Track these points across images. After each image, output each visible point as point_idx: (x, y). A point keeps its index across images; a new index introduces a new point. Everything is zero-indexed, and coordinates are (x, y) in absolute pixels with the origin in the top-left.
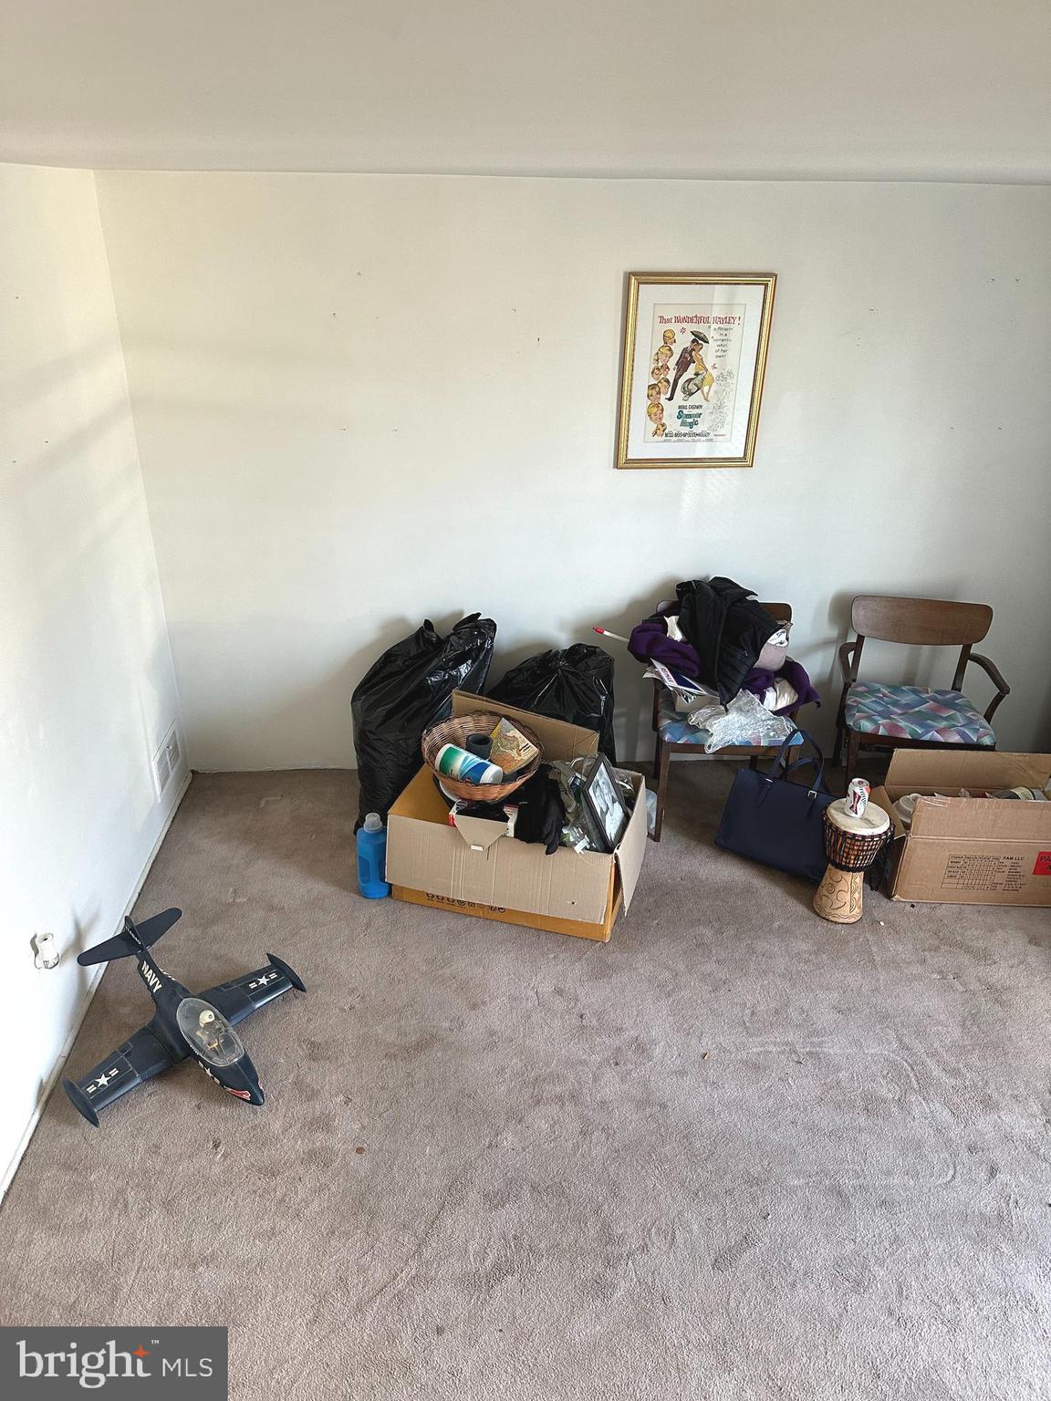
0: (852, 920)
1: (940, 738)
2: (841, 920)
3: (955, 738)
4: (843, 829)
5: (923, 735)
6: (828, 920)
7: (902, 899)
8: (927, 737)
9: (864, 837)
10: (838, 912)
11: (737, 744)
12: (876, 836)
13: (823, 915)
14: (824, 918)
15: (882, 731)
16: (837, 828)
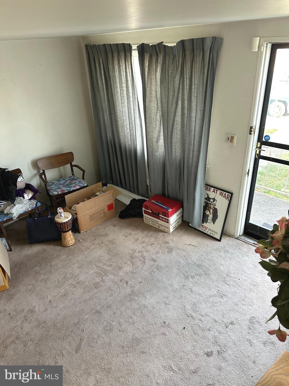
0: (74, 243)
1: (74, 189)
3: (78, 187)
4: (61, 222)
5: (70, 190)
6: (67, 247)
7: (83, 232)
8: (71, 190)
9: (67, 222)
10: (69, 243)
11: (22, 213)
12: (70, 220)
13: (66, 246)
14: (66, 247)
15: (60, 193)
16: (59, 223)
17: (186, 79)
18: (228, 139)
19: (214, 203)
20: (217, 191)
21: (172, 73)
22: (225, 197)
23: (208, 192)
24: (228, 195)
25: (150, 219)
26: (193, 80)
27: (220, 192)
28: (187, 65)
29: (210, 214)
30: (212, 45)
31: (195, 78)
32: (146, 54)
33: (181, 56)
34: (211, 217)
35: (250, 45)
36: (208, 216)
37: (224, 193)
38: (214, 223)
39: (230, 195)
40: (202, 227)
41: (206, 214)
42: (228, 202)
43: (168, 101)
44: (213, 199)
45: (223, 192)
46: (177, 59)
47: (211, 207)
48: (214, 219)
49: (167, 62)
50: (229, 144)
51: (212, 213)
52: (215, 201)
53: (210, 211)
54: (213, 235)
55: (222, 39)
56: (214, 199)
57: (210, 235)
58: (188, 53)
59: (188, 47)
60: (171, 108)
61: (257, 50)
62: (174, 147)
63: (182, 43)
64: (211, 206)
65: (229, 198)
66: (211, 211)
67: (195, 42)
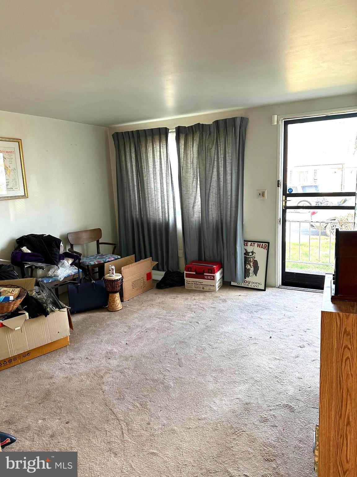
2: (119, 309)
5: (106, 260)
7: (126, 300)
10: (118, 307)
11: (66, 276)
15: (96, 263)
17: (220, 150)
18: (260, 195)
19: (253, 256)
20: (254, 244)
21: (208, 146)
22: (262, 247)
23: (246, 247)
24: (265, 245)
25: (193, 283)
26: (227, 150)
27: (257, 244)
28: (221, 139)
29: (251, 267)
30: (241, 122)
31: (229, 148)
32: (181, 135)
33: (216, 132)
34: (252, 270)
35: (271, 120)
36: (249, 270)
37: (262, 244)
38: (256, 275)
39: (267, 244)
40: (245, 283)
41: (247, 268)
42: (266, 251)
43: (205, 168)
44: (251, 252)
45: (260, 243)
46: (213, 135)
47: (251, 261)
48: (255, 272)
49: (204, 137)
50: (261, 198)
51: (253, 266)
52: (254, 254)
53: (250, 265)
54: (257, 287)
55: (248, 119)
56: (253, 252)
57: (255, 288)
58: (221, 130)
59: (222, 125)
60: (209, 173)
61: (276, 124)
62: (210, 210)
63: (217, 122)
64: (250, 259)
65: (267, 248)
66: (252, 264)
67: (228, 121)
